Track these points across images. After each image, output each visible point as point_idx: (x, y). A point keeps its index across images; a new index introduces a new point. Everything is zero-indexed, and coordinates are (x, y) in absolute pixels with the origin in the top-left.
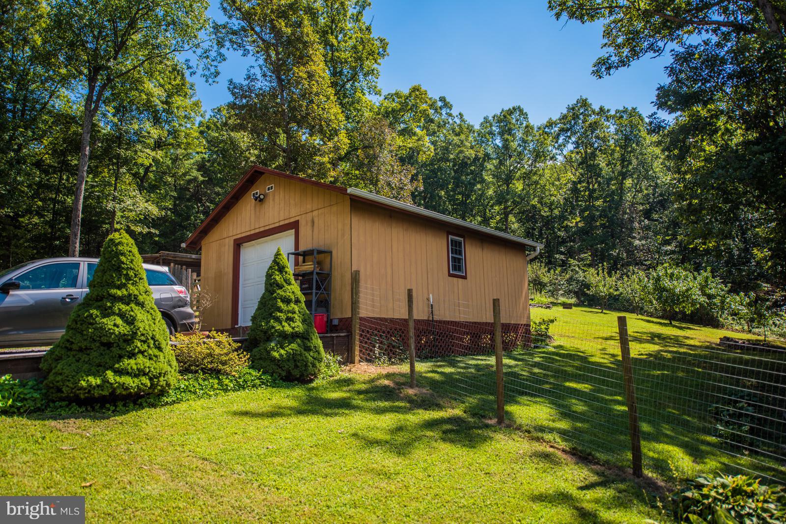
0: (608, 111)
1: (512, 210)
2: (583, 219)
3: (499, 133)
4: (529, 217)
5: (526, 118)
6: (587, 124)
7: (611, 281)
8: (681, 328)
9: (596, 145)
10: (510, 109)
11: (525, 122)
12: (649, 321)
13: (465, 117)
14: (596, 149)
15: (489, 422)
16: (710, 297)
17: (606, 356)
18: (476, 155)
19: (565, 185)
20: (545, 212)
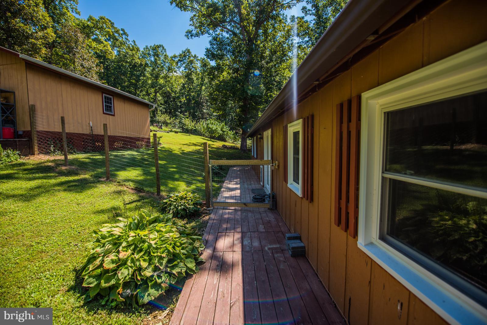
0: (198, 57)
1: (158, 91)
2: (187, 99)
3: (153, 55)
4: (166, 95)
5: (165, 51)
6: (189, 60)
7: (193, 124)
8: (213, 142)
9: (192, 70)
10: (158, 45)
11: (165, 53)
12: (204, 139)
13: (136, 43)
14: (192, 72)
15: (102, 180)
16: (224, 132)
17: (180, 151)
18: (141, 63)
19: (180, 84)
20: (173, 95)
